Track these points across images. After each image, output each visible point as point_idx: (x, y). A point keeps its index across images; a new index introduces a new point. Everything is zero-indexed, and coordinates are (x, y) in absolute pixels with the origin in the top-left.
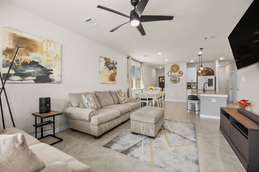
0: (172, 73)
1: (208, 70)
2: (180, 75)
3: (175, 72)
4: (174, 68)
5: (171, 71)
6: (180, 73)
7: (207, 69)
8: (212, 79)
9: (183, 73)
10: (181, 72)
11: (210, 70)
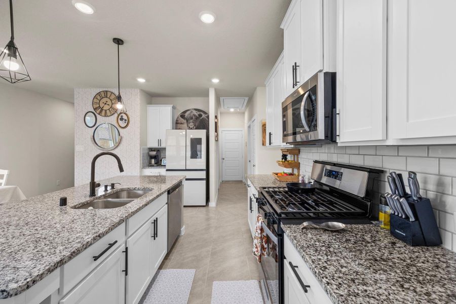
0: (98, 116)
1: (200, 115)
2: (122, 124)
3: (106, 116)
4: (104, 100)
5: (95, 109)
6: (122, 119)
7: (199, 113)
8: (201, 139)
9: (130, 119)
10: (125, 117)
11: (204, 116)
